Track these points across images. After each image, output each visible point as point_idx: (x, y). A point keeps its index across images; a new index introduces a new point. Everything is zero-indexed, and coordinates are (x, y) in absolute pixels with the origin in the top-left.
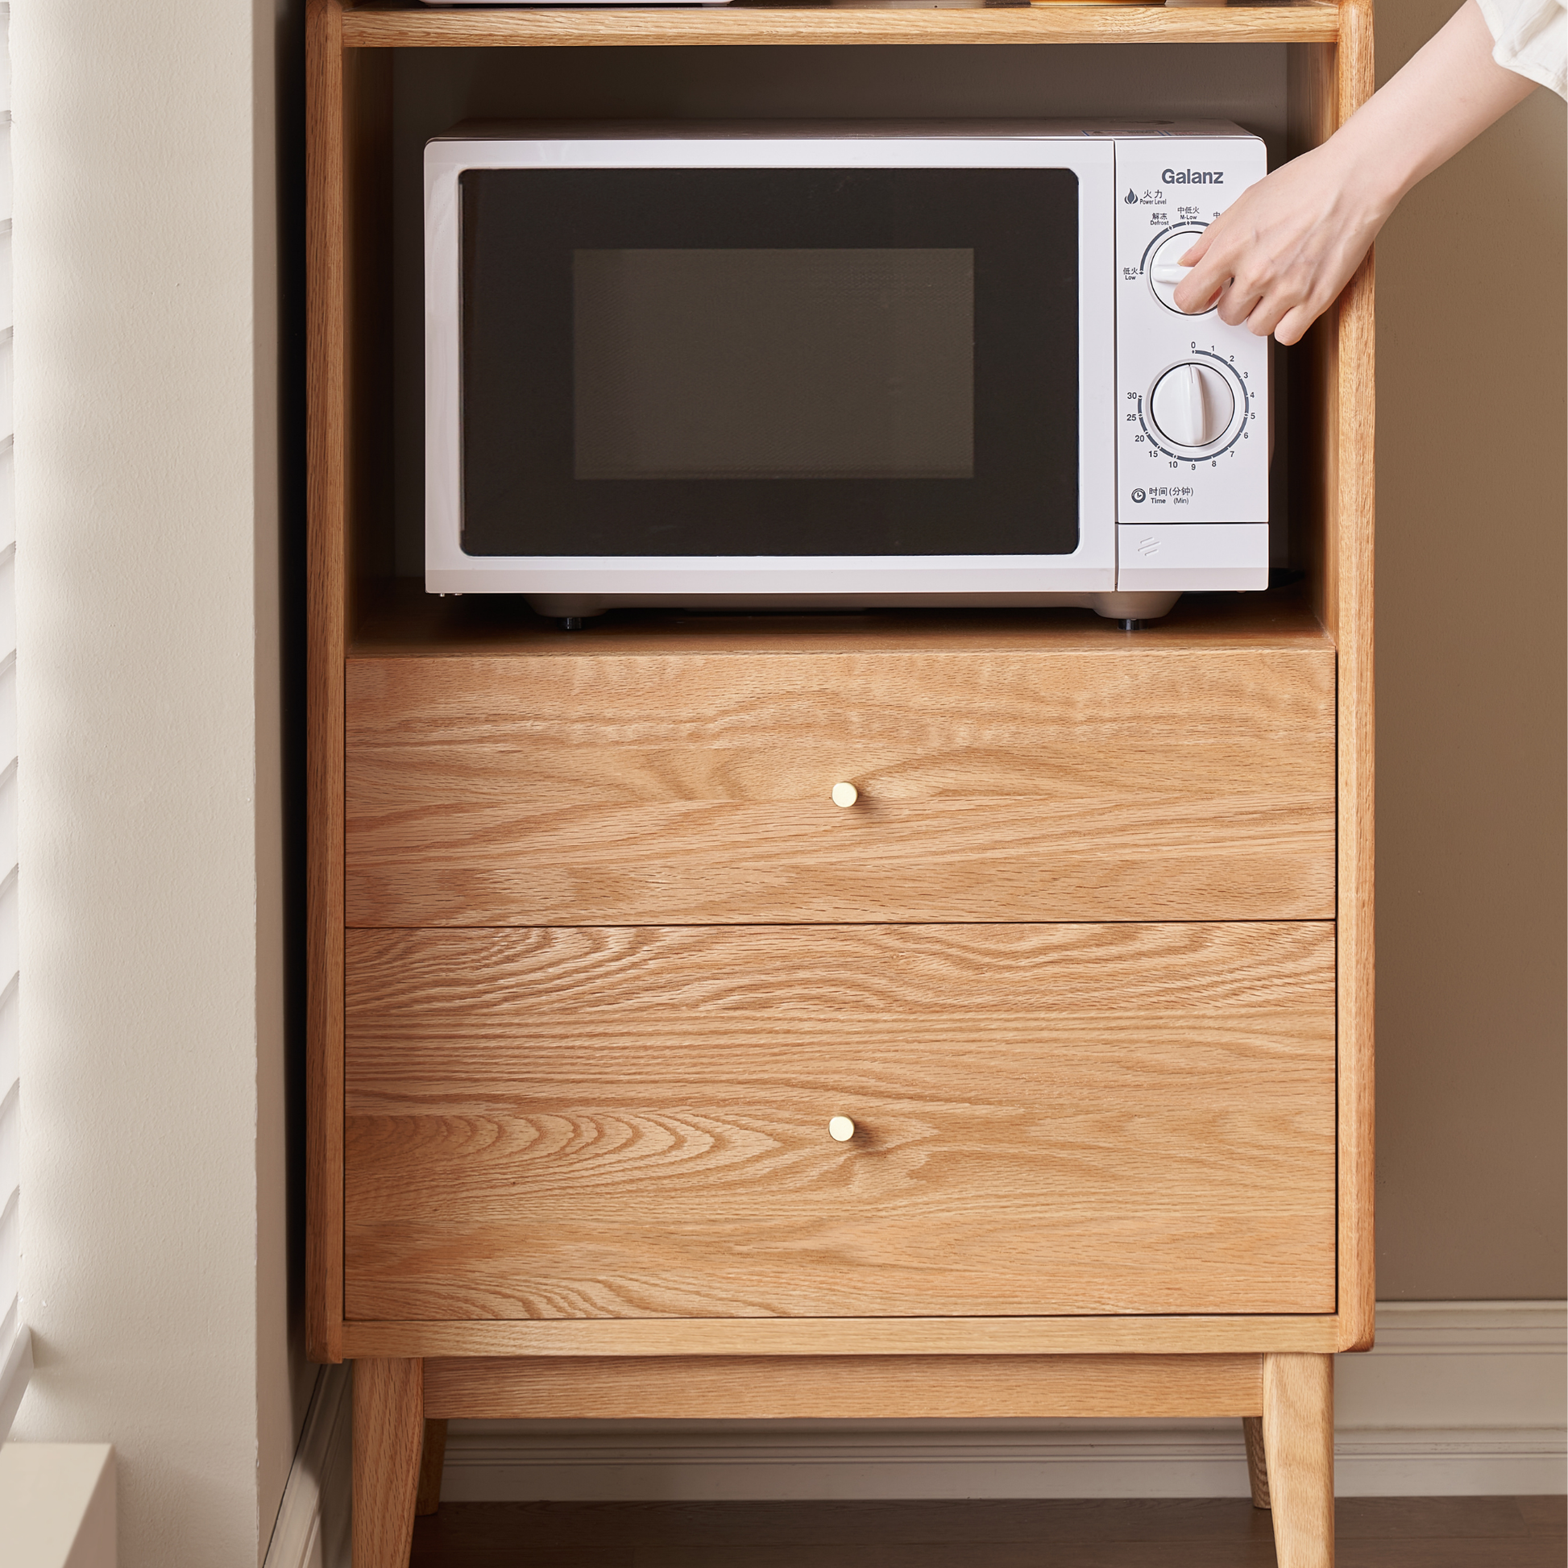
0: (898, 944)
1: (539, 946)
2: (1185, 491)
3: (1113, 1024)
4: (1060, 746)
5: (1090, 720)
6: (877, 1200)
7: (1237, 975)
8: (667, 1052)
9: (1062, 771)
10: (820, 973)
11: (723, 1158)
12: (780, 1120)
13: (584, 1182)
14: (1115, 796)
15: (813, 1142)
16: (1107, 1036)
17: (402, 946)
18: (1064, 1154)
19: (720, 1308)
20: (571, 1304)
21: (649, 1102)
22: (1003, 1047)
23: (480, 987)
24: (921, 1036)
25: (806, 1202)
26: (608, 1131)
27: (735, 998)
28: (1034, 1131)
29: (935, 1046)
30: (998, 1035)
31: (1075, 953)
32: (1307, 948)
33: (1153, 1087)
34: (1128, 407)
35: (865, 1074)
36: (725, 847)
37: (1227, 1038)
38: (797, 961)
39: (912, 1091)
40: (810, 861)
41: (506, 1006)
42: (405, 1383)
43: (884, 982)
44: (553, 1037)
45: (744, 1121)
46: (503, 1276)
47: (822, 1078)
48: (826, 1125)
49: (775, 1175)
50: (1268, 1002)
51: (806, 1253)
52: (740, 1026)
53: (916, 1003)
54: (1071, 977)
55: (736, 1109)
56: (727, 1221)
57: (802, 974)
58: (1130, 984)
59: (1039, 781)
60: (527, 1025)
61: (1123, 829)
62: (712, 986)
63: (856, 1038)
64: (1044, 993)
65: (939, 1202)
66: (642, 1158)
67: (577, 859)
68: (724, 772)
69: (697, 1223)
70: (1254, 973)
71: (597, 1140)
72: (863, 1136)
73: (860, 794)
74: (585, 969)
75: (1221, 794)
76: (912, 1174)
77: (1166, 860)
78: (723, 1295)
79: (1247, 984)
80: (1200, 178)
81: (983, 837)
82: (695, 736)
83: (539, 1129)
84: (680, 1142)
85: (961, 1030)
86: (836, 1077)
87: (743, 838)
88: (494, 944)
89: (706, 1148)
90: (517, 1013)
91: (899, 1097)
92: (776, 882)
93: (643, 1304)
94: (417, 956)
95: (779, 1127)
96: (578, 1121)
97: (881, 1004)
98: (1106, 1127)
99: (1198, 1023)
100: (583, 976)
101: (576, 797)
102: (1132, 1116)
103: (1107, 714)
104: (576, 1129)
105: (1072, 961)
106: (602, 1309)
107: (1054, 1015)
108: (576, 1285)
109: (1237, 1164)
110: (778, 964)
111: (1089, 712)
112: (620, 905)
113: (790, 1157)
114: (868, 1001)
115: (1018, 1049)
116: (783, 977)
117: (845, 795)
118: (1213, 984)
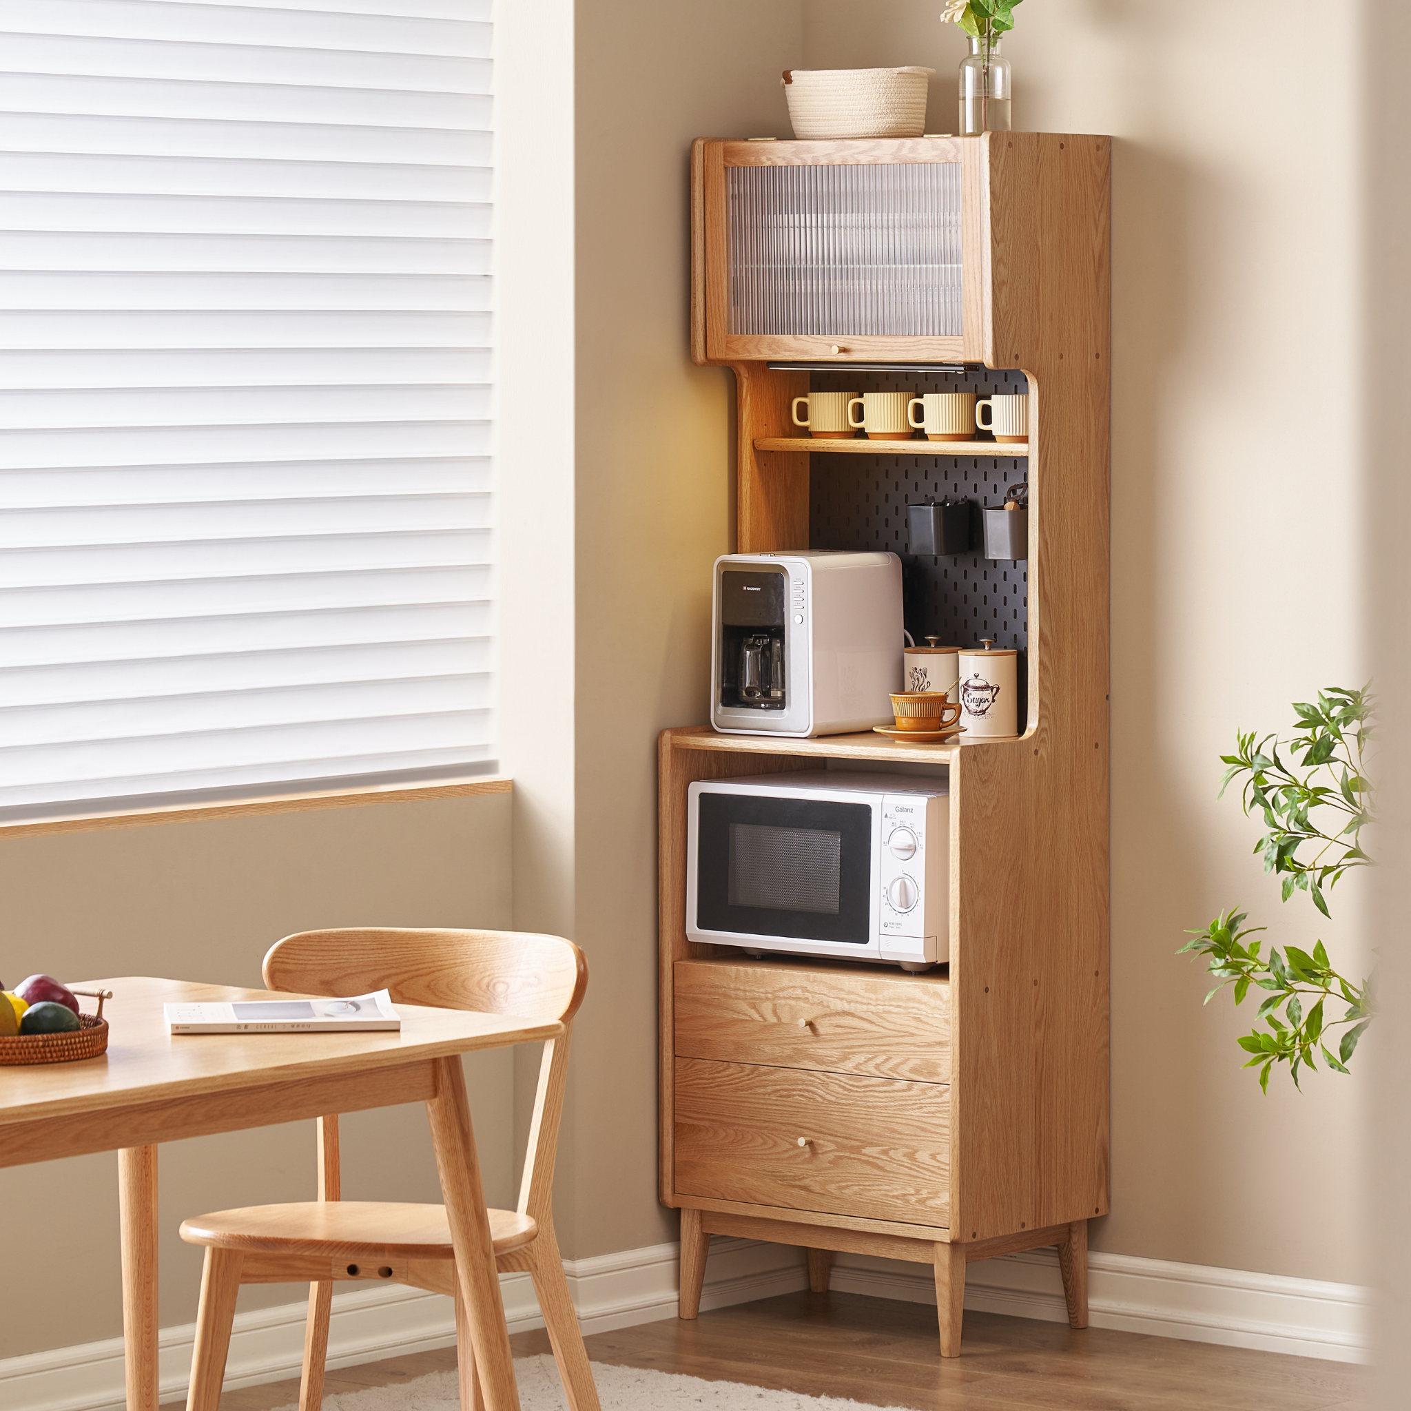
0: (826, 1079)
1: (725, 1070)
2: (900, 924)
3: (887, 1115)
4: (869, 1013)
7: (921, 1102)
8: (762, 1110)
10: (804, 1087)
11: (777, 1150)
12: (791, 1138)
13: (739, 1153)
16: (885, 1119)
17: (690, 1064)
18: (872, 1160)
19: (776, 1203)
21: (757, 1127)
22: (855, 1120)
23: (711, 1081)
25: (799, 1168)
26: (745, 1136)
27: (781, 1093)
28: (864, 1151)
29: (836, 1117)
30: (854, 1115)
31: (877, 1089)
32: (941, 1094)
33: (898, 1139)
34: (884, 892)
36: (776, 1038)
37: (918, 1124)
38: (797, 1082)
39: (827, 1132)
40: (801, 1046)
41: (717, 1088)
42: (693, 1218)
44: (731, 1101)
49: (790, 1157)
50: (929, 1112)
57: (799, 1087)
59: (863, 1025)
60: (724, 1096)
62: (774, 1088)
66: (755, 1147)
67: (735, 1038)
70: (926, 1101)
71: (742, 1139)
74: (739, 1078)
76: (830, 1162)
78: (777, 1199)
79: (924, 1105)
80: (907, 810)
82: (766, 999)
83: (726, 1133)
84: (765, 1142)
87: (781, 1036)
88: (716, 1066)
90: (721, 1091)
92: (791, 1053)
96: (737, 1131)
98: (884, 1152)
99: (910, 1117)
100: (739, 1080)
101: (734, 1016)
102: (892, 1149)
104: (736, 1134)
106: (744, 1199)
110: (792, 1082)
112: (748, 1056)
113: (795, 1152)
114: (817, 1098)
115: (860, 1121)
116: (794, 1087)
118: (914, 1104)
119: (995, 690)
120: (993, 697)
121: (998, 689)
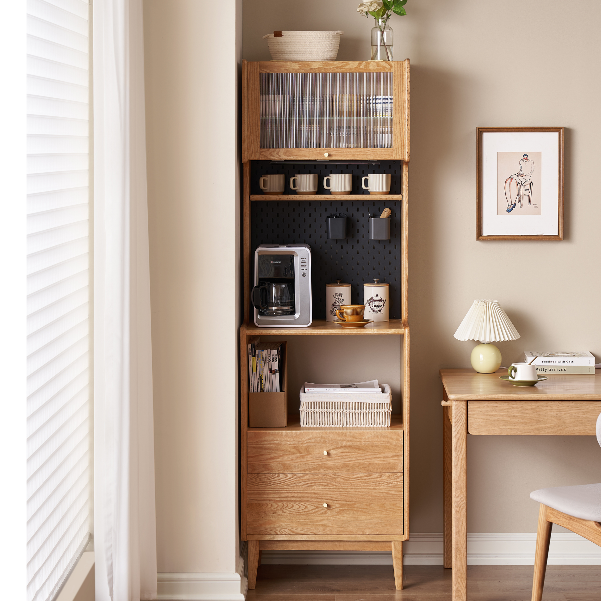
0: (334, 476)
1: (278, 476)
3: (368, 489)
4: (360, 446)
5: (364, 441)
6: (331, 516)
7: (387, 482)
8: (298, 493)
9: (360, 449)
10: (322, 481)
11: (306, 510)
12: (316, 504)
13: (285, 513)
14: (369, 453)
15: (321, 507)
16: (367, 491)
17: (257, 476)
18: (360, 509)
19: (306, 533)
20: (283, 532)
21: (295, 501)
22: (351, 493)
23: (268, 483)
24: (338, 491)
25: (320, 517)
26: (289, 505)
27: (309, 485)
28: (356, 506)
29: (340, 492)
30: (350, 491)
32: (398, 477)
33: (375, 499)
35: (329, 497)
36: (307, 461)
37: (386, 491)
38: (318, 479)
39: (336, 499)
40: (320, 463)
41: (272, 486)
42: (256, 544)
43: (332, 482)
44: (280, 491)
45: (310, 504)
46: (272, 528)
47: (322, 497)
48: (323, 505)
49: (315, 512)
50: (392, 486)
51: (320, 524)
52: (309, 489)
53: (337, 486)
54: (361, 482)
55: (309, 502)
56: (307, 519)
57: (319, 481)
58: (371, 483)
59: (356, 451)
60: (276, 489)
61: (369, 459)
62: (305, 483)
63: (328, 491)
64: (357, 484)
65: (341, 517)
66: (294, 510)
67: (284, 463)
68: (307, 449)
69: (303, 520)
70: (390, 481)
71: (287, 507)
72: (329, 506)
73: (328, 453)
74: (285, 480)
75: (385, 453)
76: (336, 512)
77: (376, 463)
78: (307, 531)
79: (389, 483)
81: (347, 460)
82: (302, 444)
83: (278, 505)
84: (300, 507)
85: (344, 490)
86: (325, 497)
87: (309, 460)
88: (271, 476)
89: (304, 508)
90: (274, 487)
91: (334, 500)
92: (315, 466)
93: (294, 532)
94: (259, 478)
95: (315, 505)
96: (284, 504)
97: (332, 486)
98: (367, 505)
99: (381, 489)
100: (285, 481)
101: (283, 453)
102: (371, 504)
103: (367, 441)
104: (283, 505)
105: (362, 479)
106: (288, 533)
107: (359, 488)
108: (284, 529)
109: (387, 511)
110: (315, 479)
111: (364, 440)
112: (290, 470)
113: (317, 510)
114: (330, 485)
115: (353, 493)
116: (316, 481)
117: (325, 453)
118: (384, 483)
119: (384, 301)
120: (384, 304)
121: (385, 300)
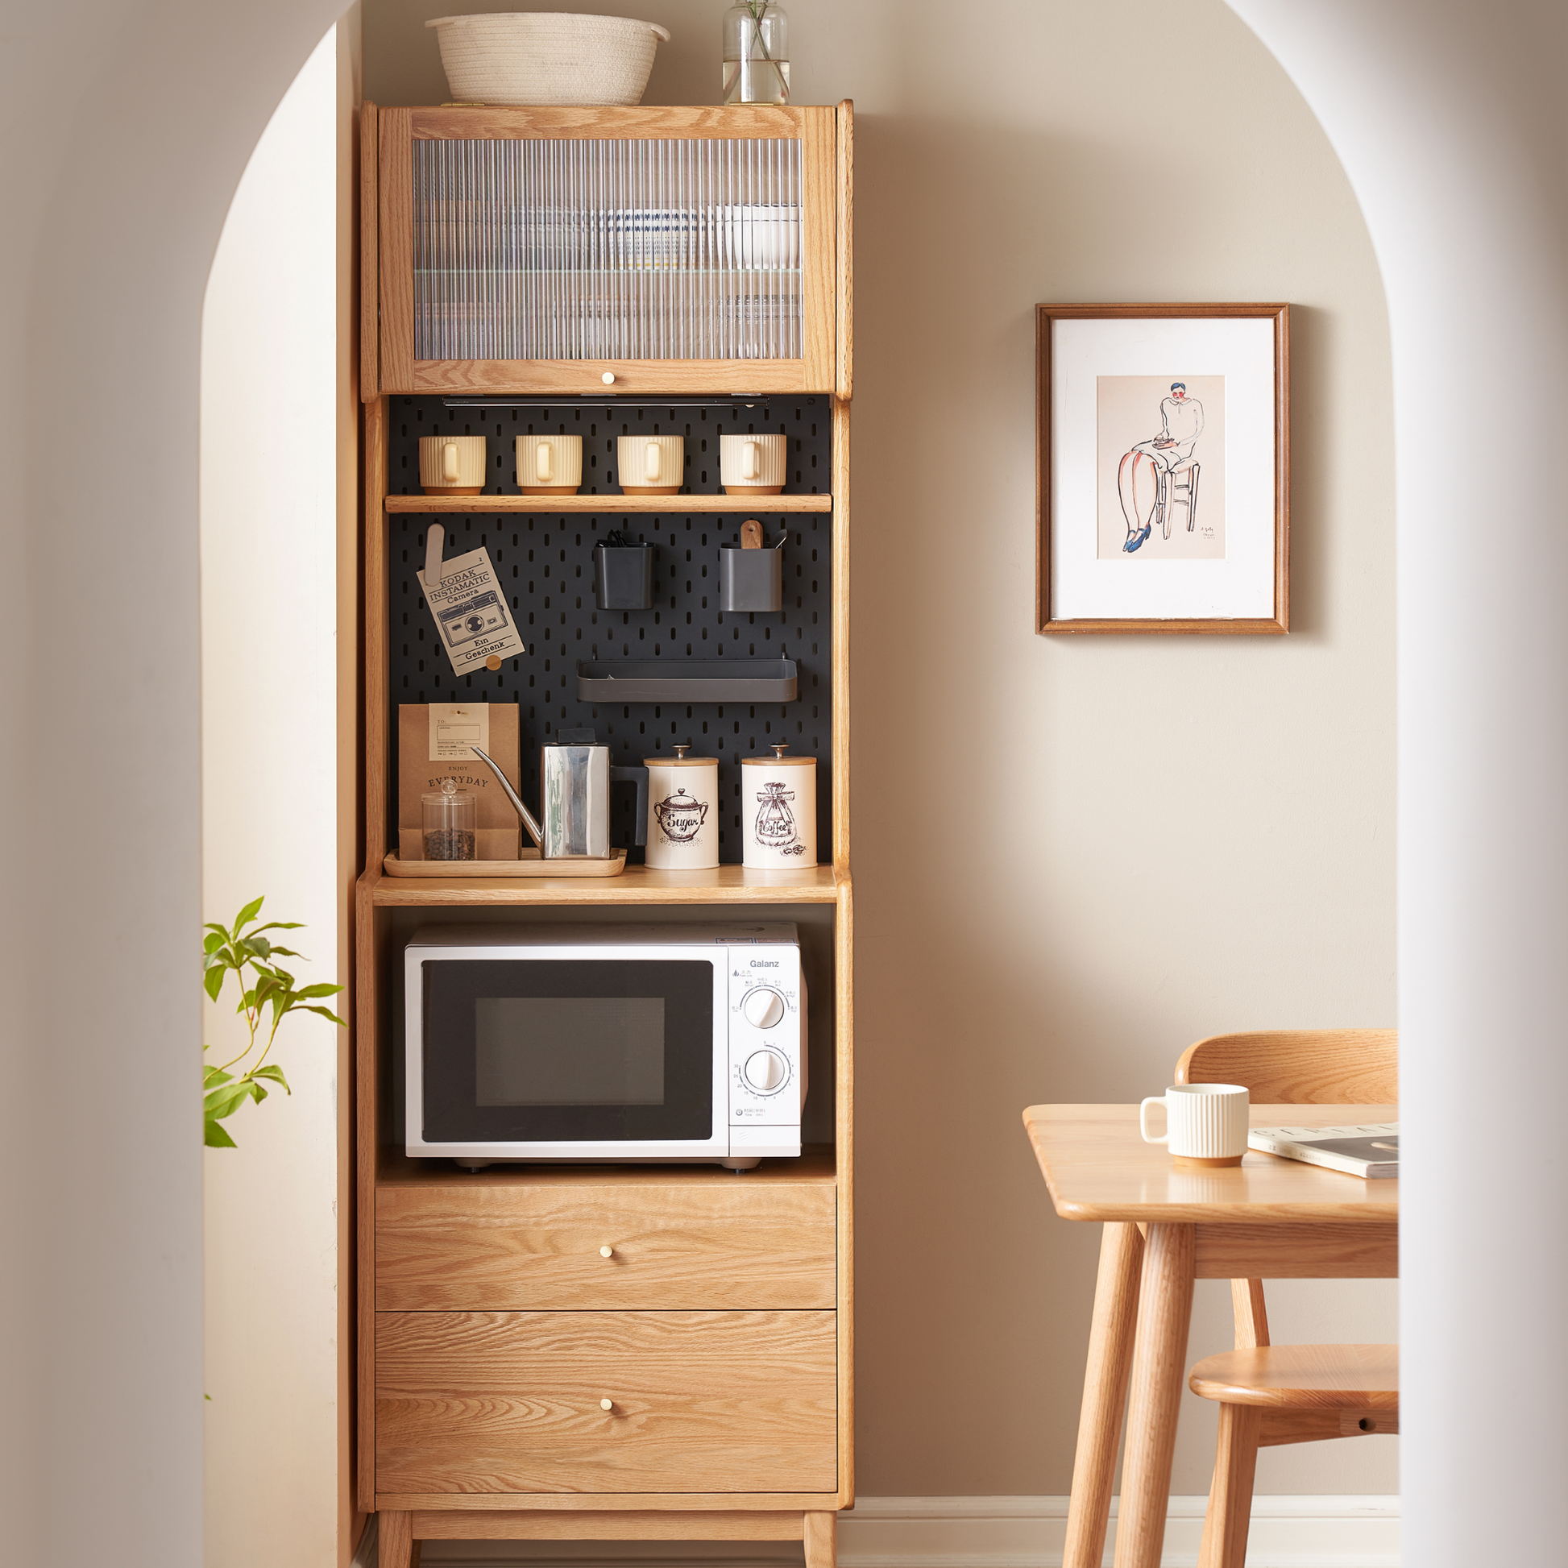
0: (632, 1320)
1: (465, 1321)
2: (761, 1110)
3: (733, 1358)
4: (707, 1229)
5: (721, 1217)
6: (623, 1439)
7: (789, 1336)
8: (525, 1370)
9: (708, 1240)
10: (597, 1334)
11: (550, 1419)
12: (578, 1402)
13: (487, 1430)
14: (732, 1252)
15: (593, 1412)
16: (729, 1363)
17: (403, 1320)
18: (710, 1418)
19: (550, 1488)
20: (480, 1486)
21: (516, 1393)
22: (681, 1368)
23: (438, 1340)
24: (643, 1363)
25: (589, 1439)
26: (498, 1407)
27: (557, 1345)
28: (695, 1407)
29: (650, 1368)
30: (679, 1363)
31: (714, 1325)
32: (823, 1323)
33: (751, 1387)
34: (734, 1071)
35: (617, 1380)
36: (551, 1275)
37: (785, 1364)
38: (585, 1328)
39: (639, 1388)
40: (591, 1282)
41: (450, 1348)
42: (404, 1522)
43: (626, 1338)
44: (472, 1363)
45: (561, 1402)
46: (449, 1473)
47: (597, 1382)
48: (599, 1404)
49: (575, 1427)
50: (806, 1347)
51: (590, 1463)
52: (559, 1358)
53: (640, 1348)
54: (714, 1336)
55: (557, 1397)
56: (553, 1448)
57: (587, 1334)
58: (741, 1339)
59: (697, 1245)
60: (460, 1357)
61: (736, 1268)
62: (546, 1339)
63: (612, 1364)
64: (700, 1343)
65: (652, 1440)
66: (513, 1419)
67: (483, 1280)
68: (551, 1240)
69: (539, 1449)
70: (798, 1334)
71: (492, 1410)
72: (616, 1410)
73: (613, 1251)
74: (486, 1332)
75: (782, 1251)
76: (639, 1427)
77: (756, 1282)
78: (551, 1482)
79: (795, 1339)
81: (670, 1271)
82: (537, 1224)
83: (465, 1405)
84: (531, 1412)
85: (662, 1360)
86: (604, 1382)
87: (559, 1271)
88: (444, 1320)
89: (543, 1414)
90: (455, 1352)
91: (633, 1391)
92: (574, 1291)
93: (514, 1486)
94: (409, 1325)
95: (577, 1405)
96: (484, 1401)
97: (625, 1348)
98: (729, 1406)
99: (770, 1357)
100: (486, 1334)
101: (482, 1251)
102: (741, 1400)
103: (729, 1215)
104: (483, 1405)
105: (713, 1328)
106: (495, 1488)
107: (705, 1353)
108: (483, 1477)
109: (791, 1423)
110: (576, 1329)
111: (720, 1213)
112: (502, 1301)
113: (582, 1419)
114: (618, 1347)
115: (689, 1369)
116: (578, 1336)
117: (606, 1252)
118: (780, 1340)
119: (704, 808)
120: (702, 818)
121: (707, 807)
